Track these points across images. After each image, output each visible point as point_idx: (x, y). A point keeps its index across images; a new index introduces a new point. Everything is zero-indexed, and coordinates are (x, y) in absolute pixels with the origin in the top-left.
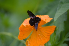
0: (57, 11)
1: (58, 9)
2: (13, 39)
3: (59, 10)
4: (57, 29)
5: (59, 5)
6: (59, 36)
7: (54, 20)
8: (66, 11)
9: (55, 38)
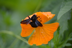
0: (61, 10)
1: (61, 6)
2: (14, 38)
3: (62, 8)
4: (60, 28)
5: (62, 3)
6: (63, 35)
7: (57, 19)
8: (70, 9)
9: (58, 37)
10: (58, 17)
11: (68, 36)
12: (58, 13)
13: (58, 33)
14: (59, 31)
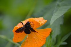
0: (54, 14)
1: (54, 11)
3: (55, 12)
4: (53, 32)
5: (55, 8)
6: (55, 39)
8: (63, 14)
9: (50, 41)
10: (51, 22)
11: (60, 40)
12: (51, 18)
13: (51, 37)
14: (51, 35)
